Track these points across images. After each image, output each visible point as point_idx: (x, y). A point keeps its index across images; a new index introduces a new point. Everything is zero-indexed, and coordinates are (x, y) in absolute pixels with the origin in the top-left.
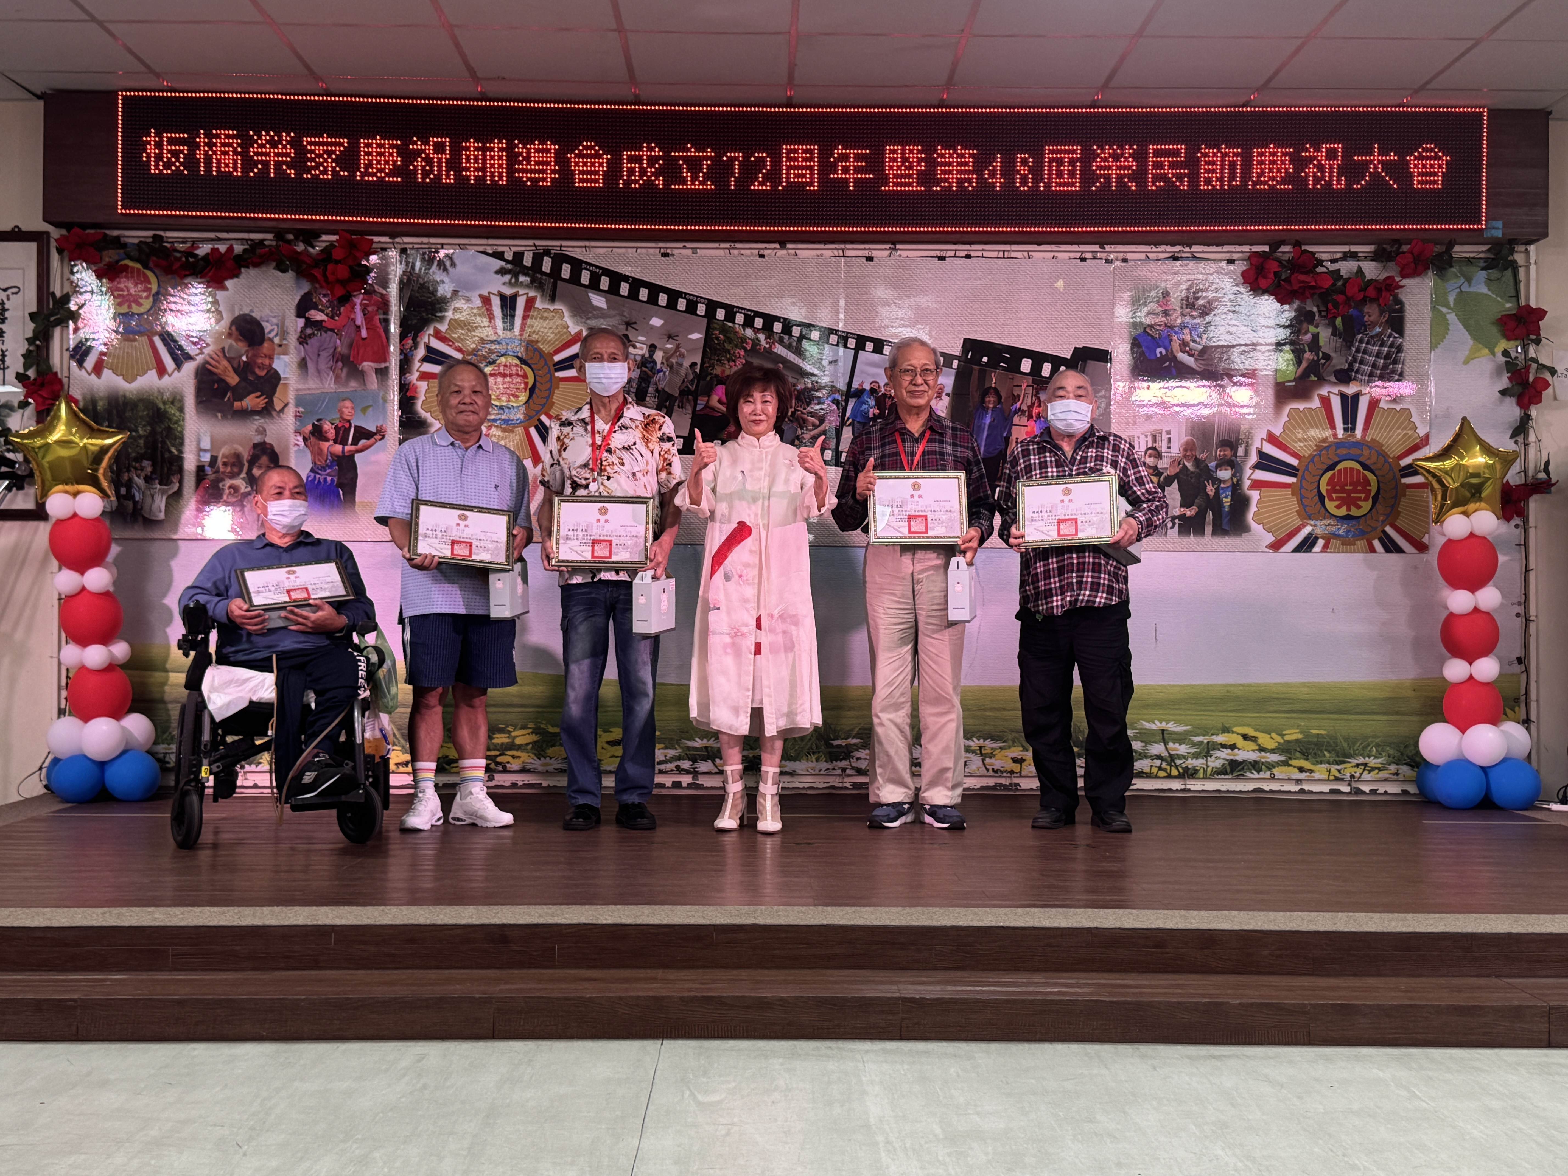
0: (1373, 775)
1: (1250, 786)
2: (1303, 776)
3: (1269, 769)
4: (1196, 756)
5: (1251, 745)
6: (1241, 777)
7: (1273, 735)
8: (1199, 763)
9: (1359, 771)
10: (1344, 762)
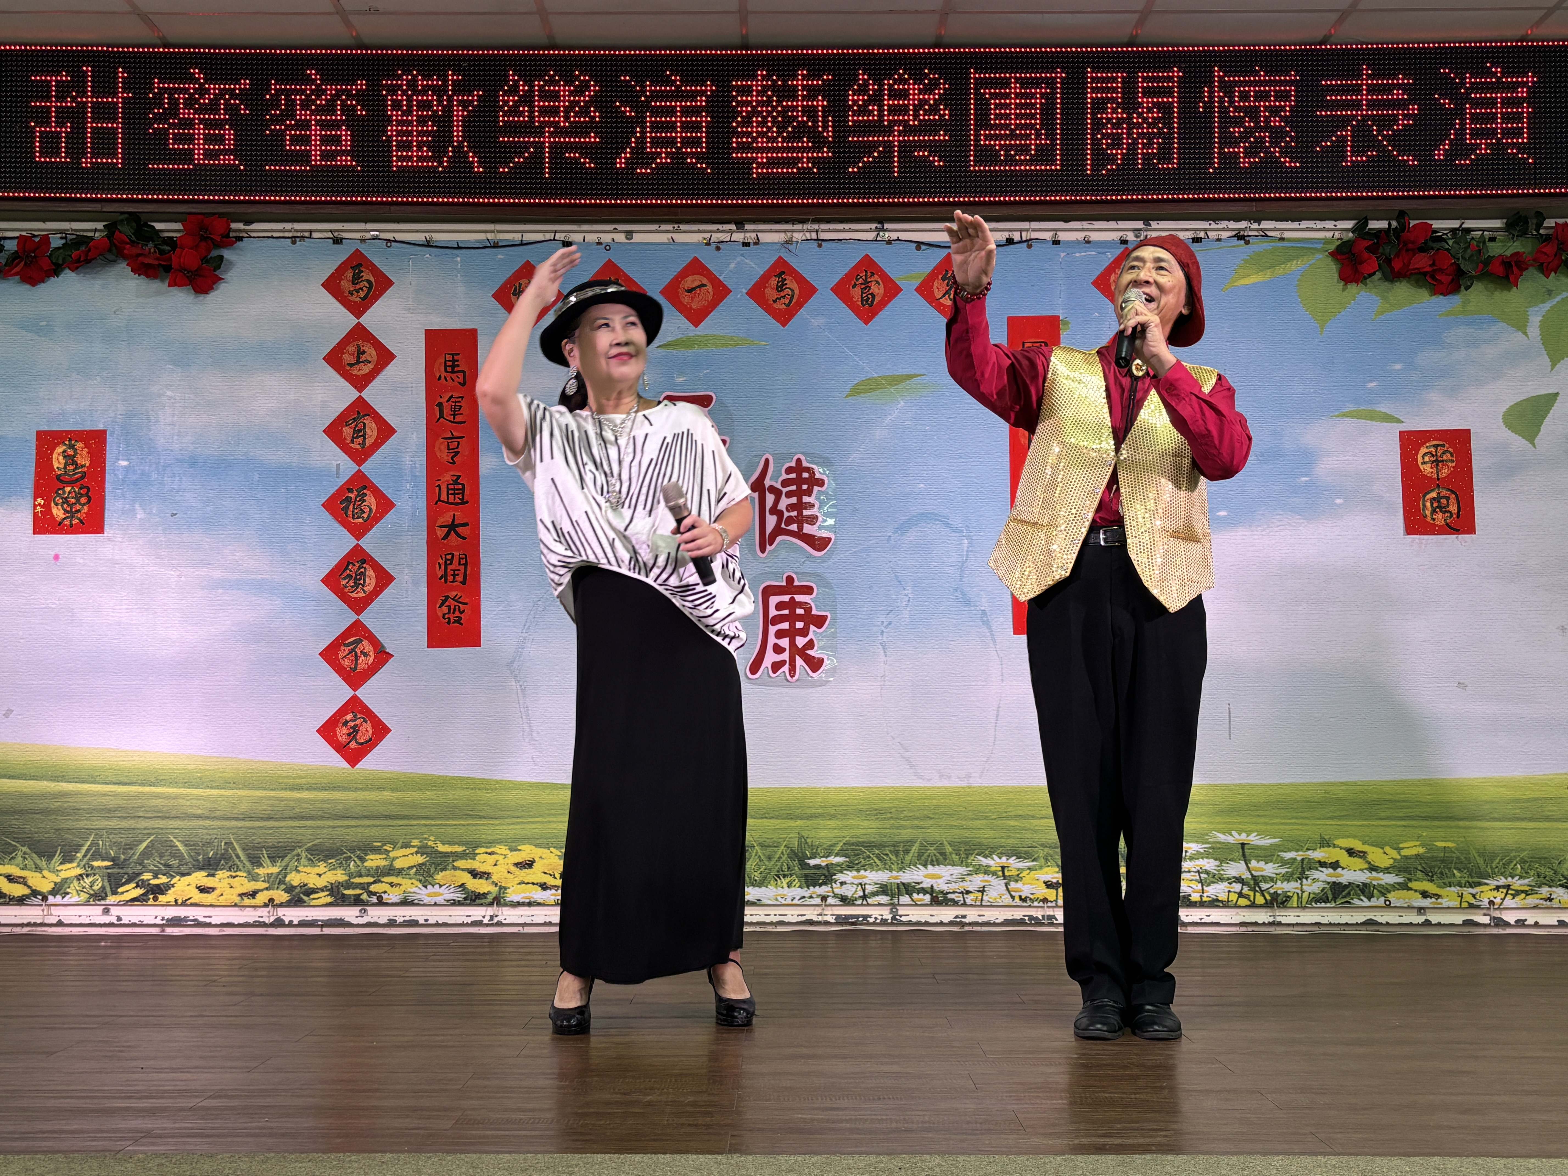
0: (1518, 901)
1: (1359, 917)
2: (1427, 902)
3: (1383, 894)
4: (1287, 878)
5: (1358, 862)
6: (1347, 905)
7: (1388, 849)
8: (1291, 887)
9: (1499, 895)
10: (1480, 884)
